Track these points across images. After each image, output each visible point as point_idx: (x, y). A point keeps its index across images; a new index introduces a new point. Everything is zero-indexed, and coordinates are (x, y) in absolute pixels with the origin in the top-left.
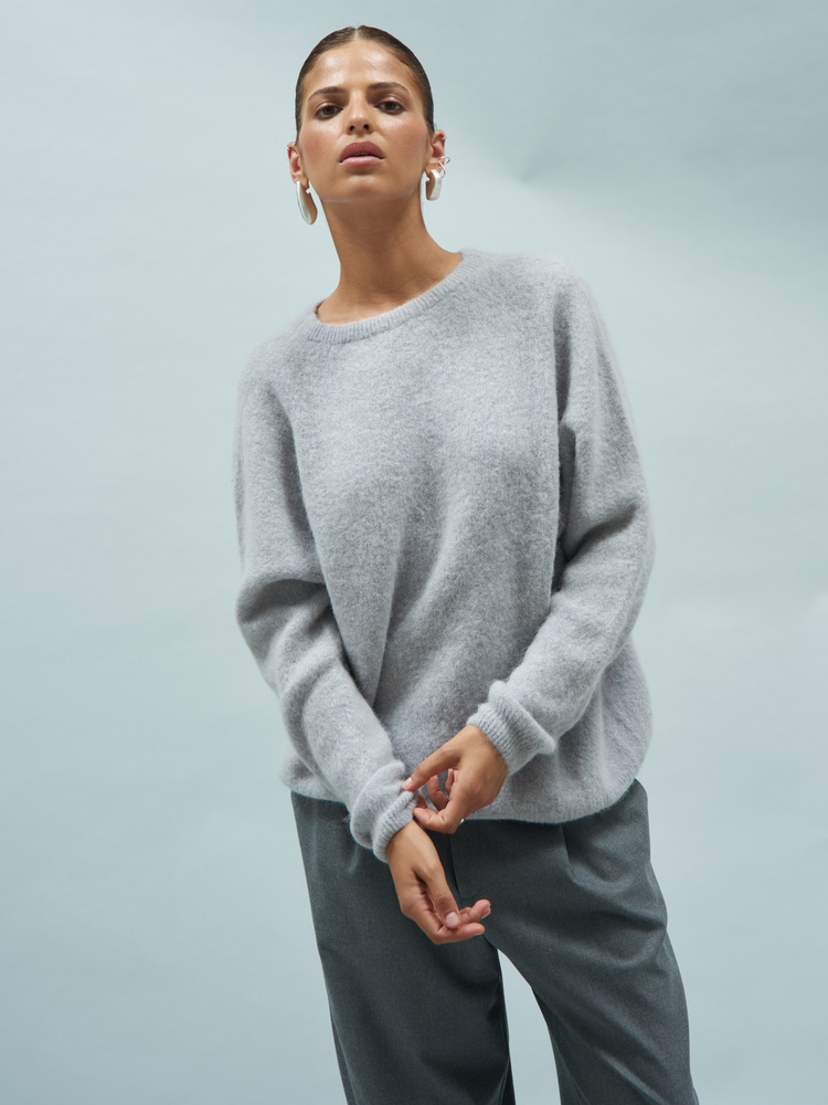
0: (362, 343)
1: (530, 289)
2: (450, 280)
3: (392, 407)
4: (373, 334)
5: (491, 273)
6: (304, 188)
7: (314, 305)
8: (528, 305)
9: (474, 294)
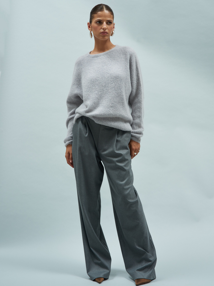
0: (96, 58)
1: (126, 52)
2: (113, 49)
3: (100, 68)
4: (98, 56)
5: (120, 49)
6: (91, 32)
7: (90, 52)
8: (126, 55)
9: (117, 52)
